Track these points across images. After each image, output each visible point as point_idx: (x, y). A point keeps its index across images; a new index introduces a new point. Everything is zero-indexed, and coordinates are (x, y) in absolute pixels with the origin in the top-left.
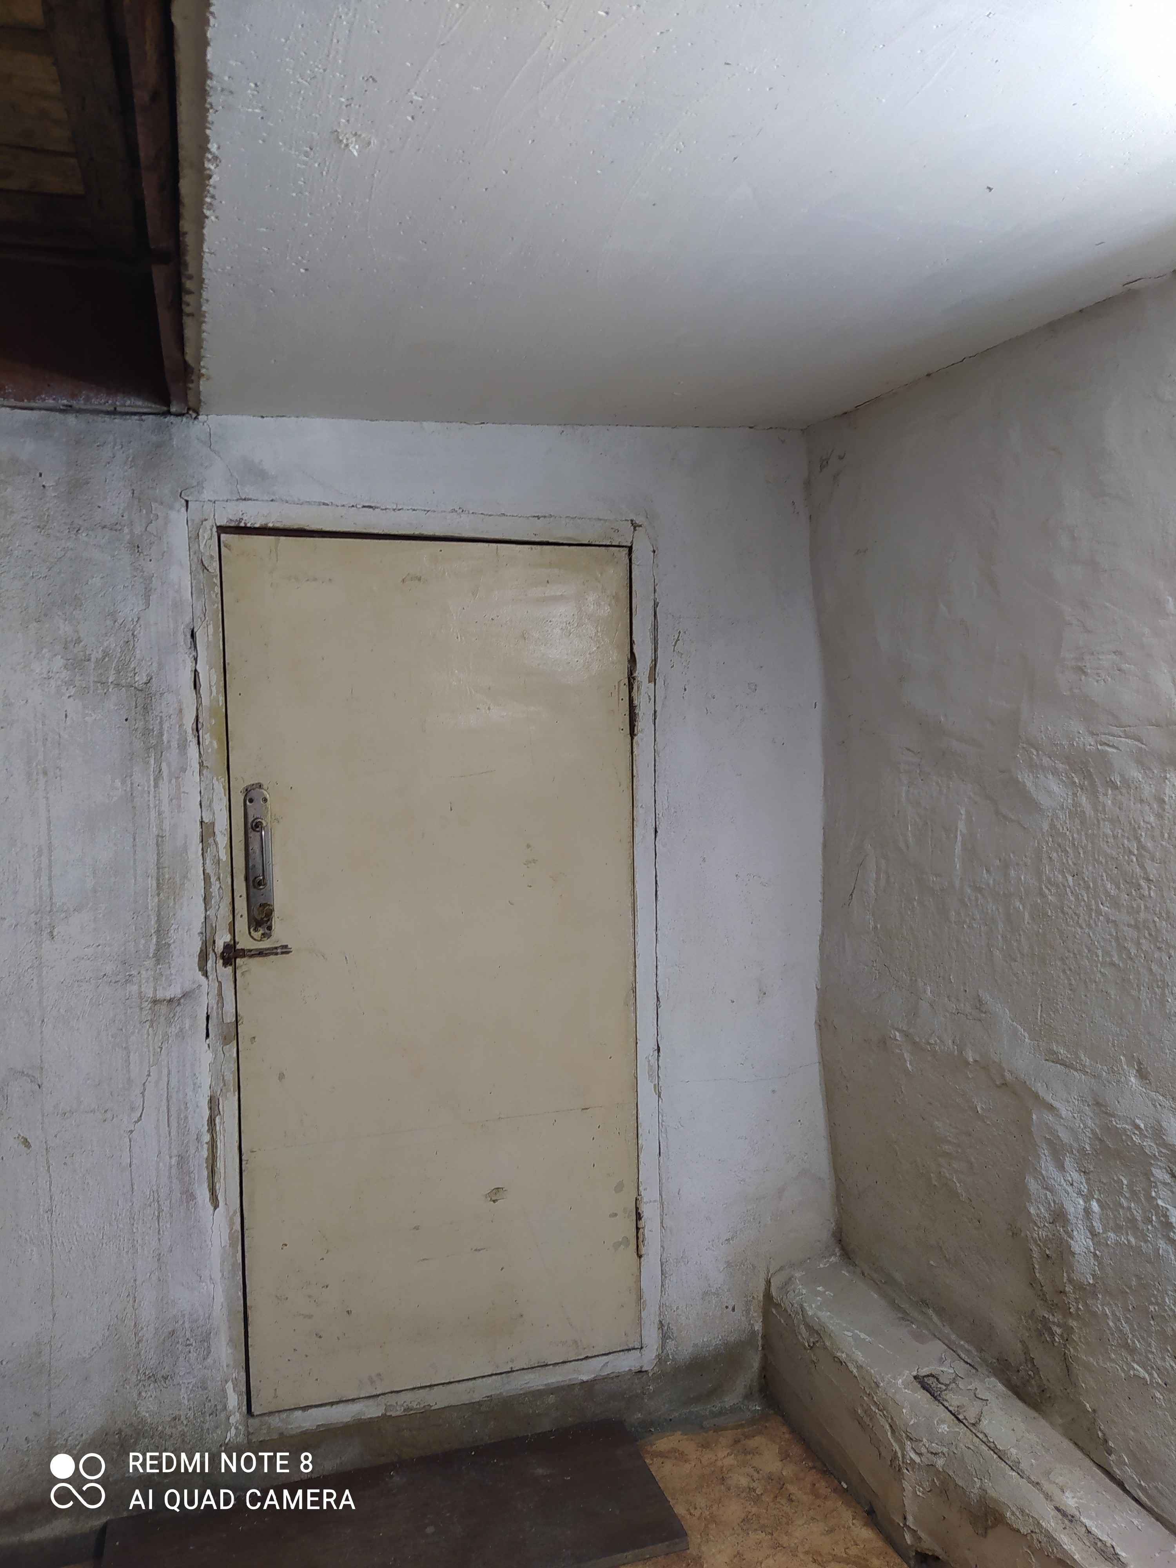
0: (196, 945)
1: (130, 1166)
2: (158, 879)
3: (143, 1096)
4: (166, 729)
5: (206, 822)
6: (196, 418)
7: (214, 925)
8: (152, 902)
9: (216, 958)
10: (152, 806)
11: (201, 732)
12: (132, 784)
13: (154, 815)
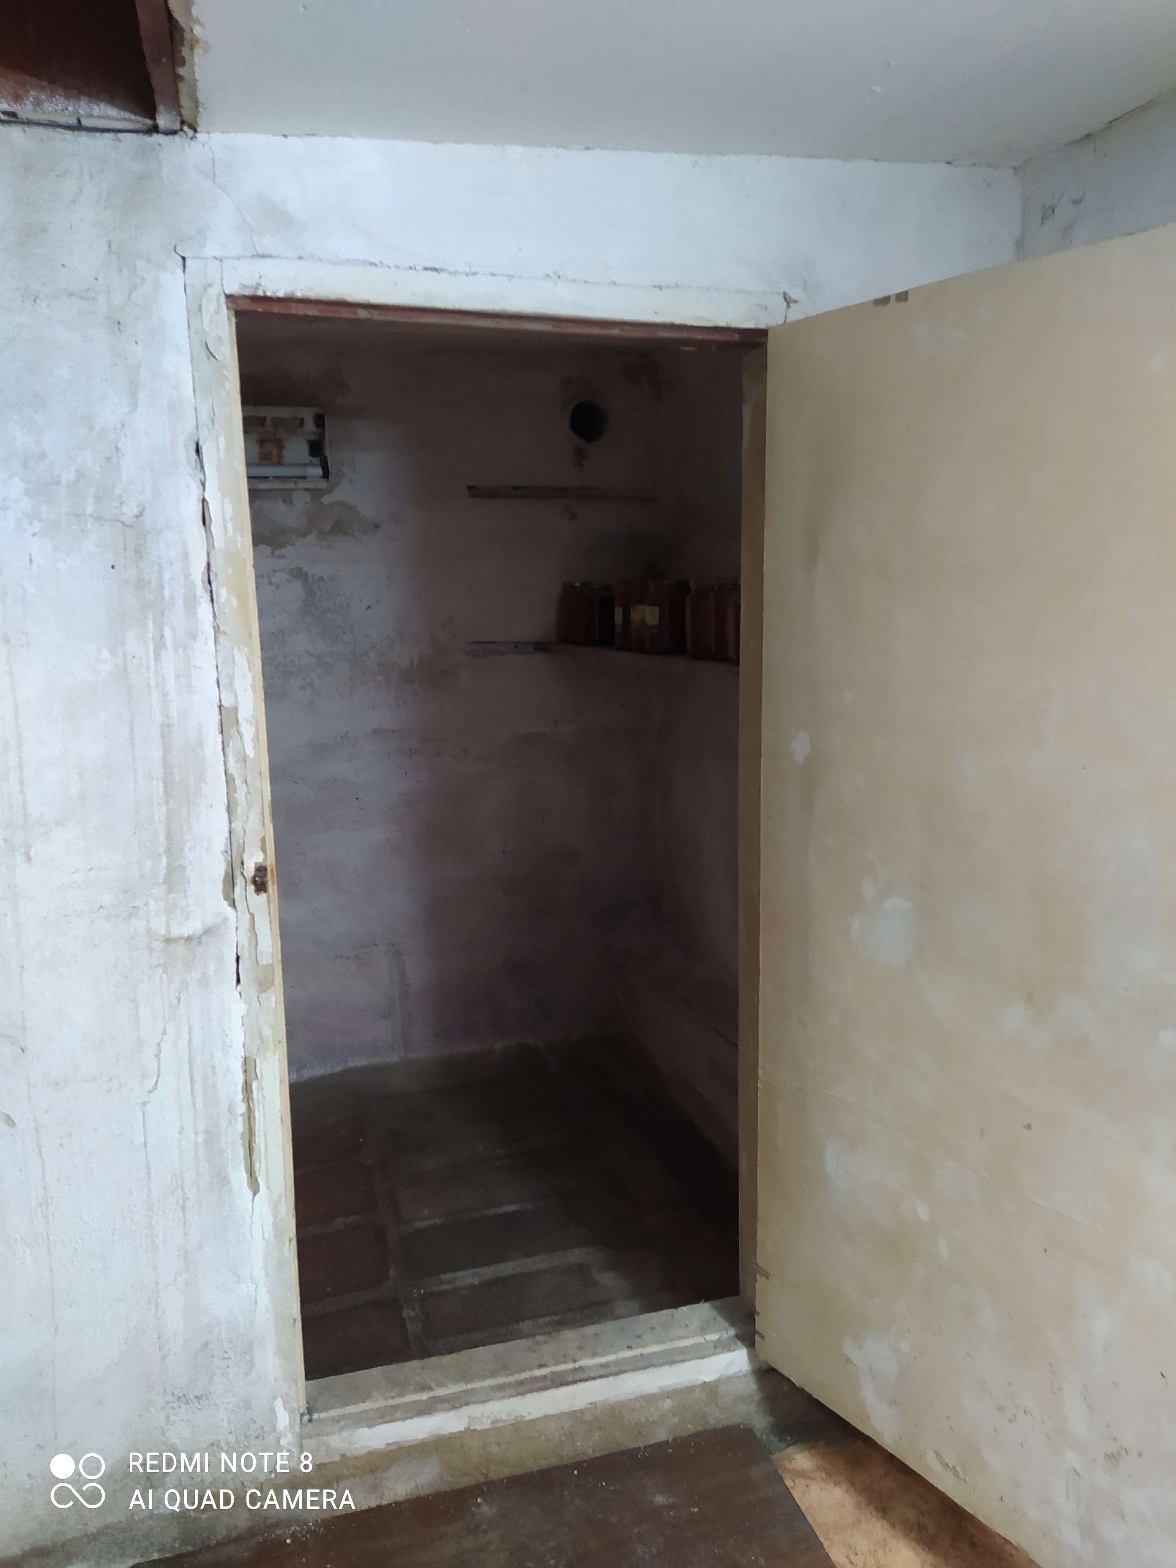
0: (220, 868)
1: (145, 1146)
2: (165, 782)
3: (159, 1060)
4: (167, 580)
5: (225, 706)
6: (193, 138)
7: (241, 841)
8: (160, 813)
9: (246, 883)
10: (153, 684)
11: (213, 585)
12: (124, 655)
13: (155, 696)
